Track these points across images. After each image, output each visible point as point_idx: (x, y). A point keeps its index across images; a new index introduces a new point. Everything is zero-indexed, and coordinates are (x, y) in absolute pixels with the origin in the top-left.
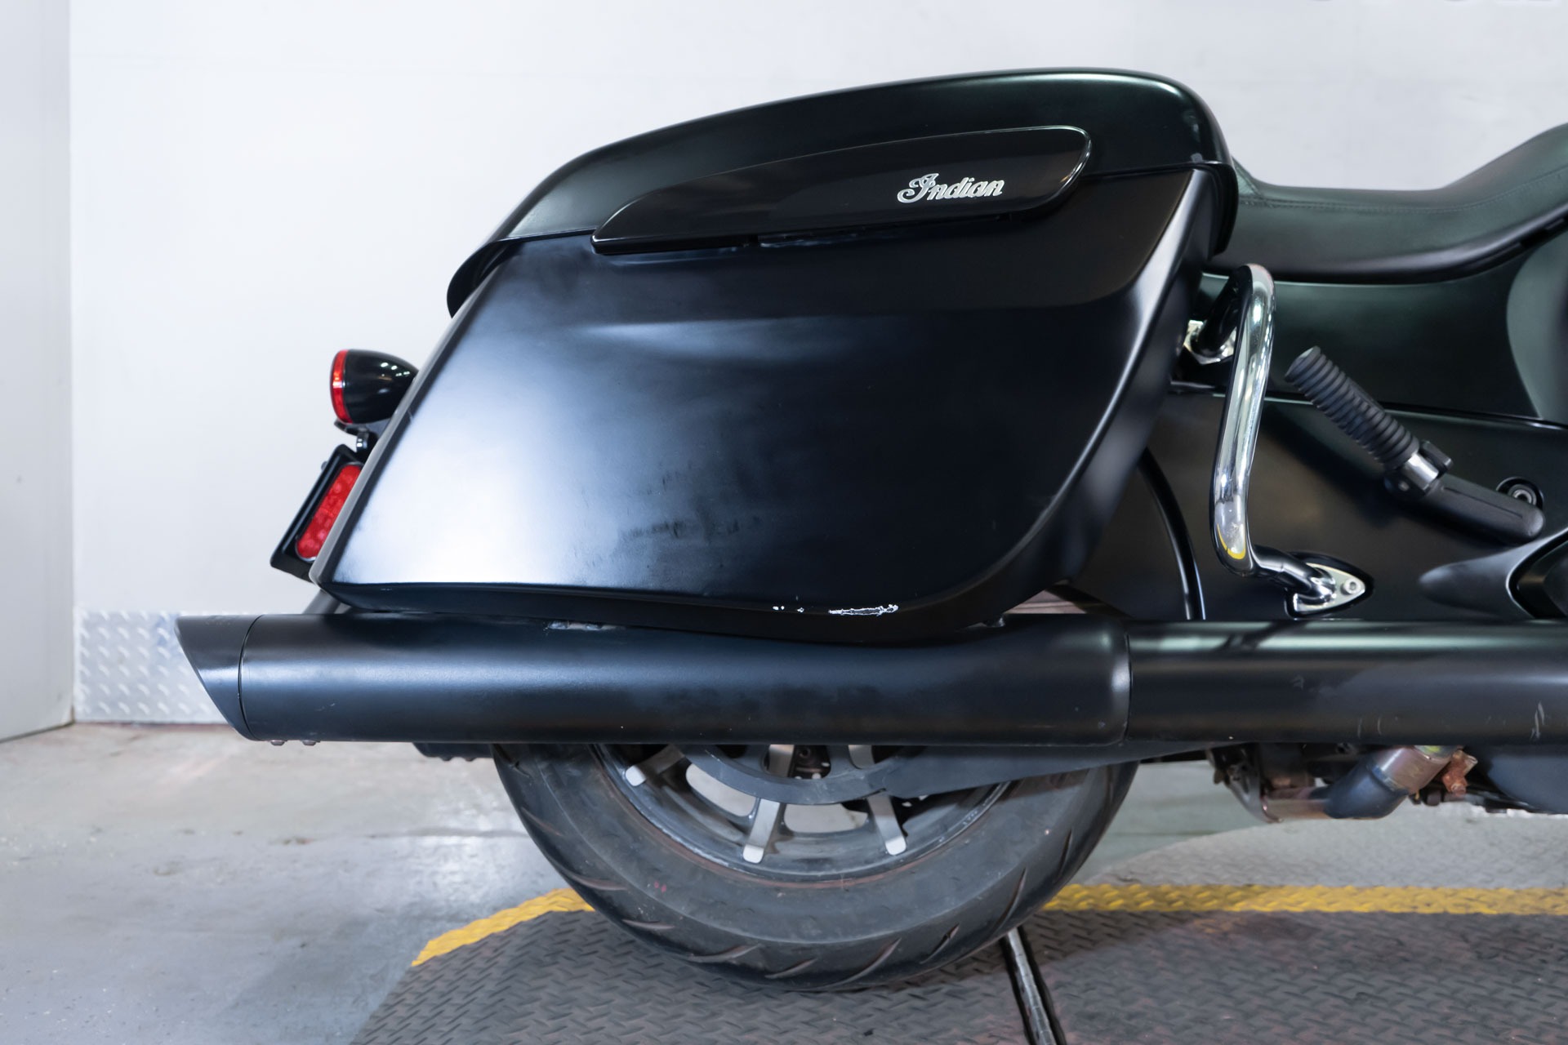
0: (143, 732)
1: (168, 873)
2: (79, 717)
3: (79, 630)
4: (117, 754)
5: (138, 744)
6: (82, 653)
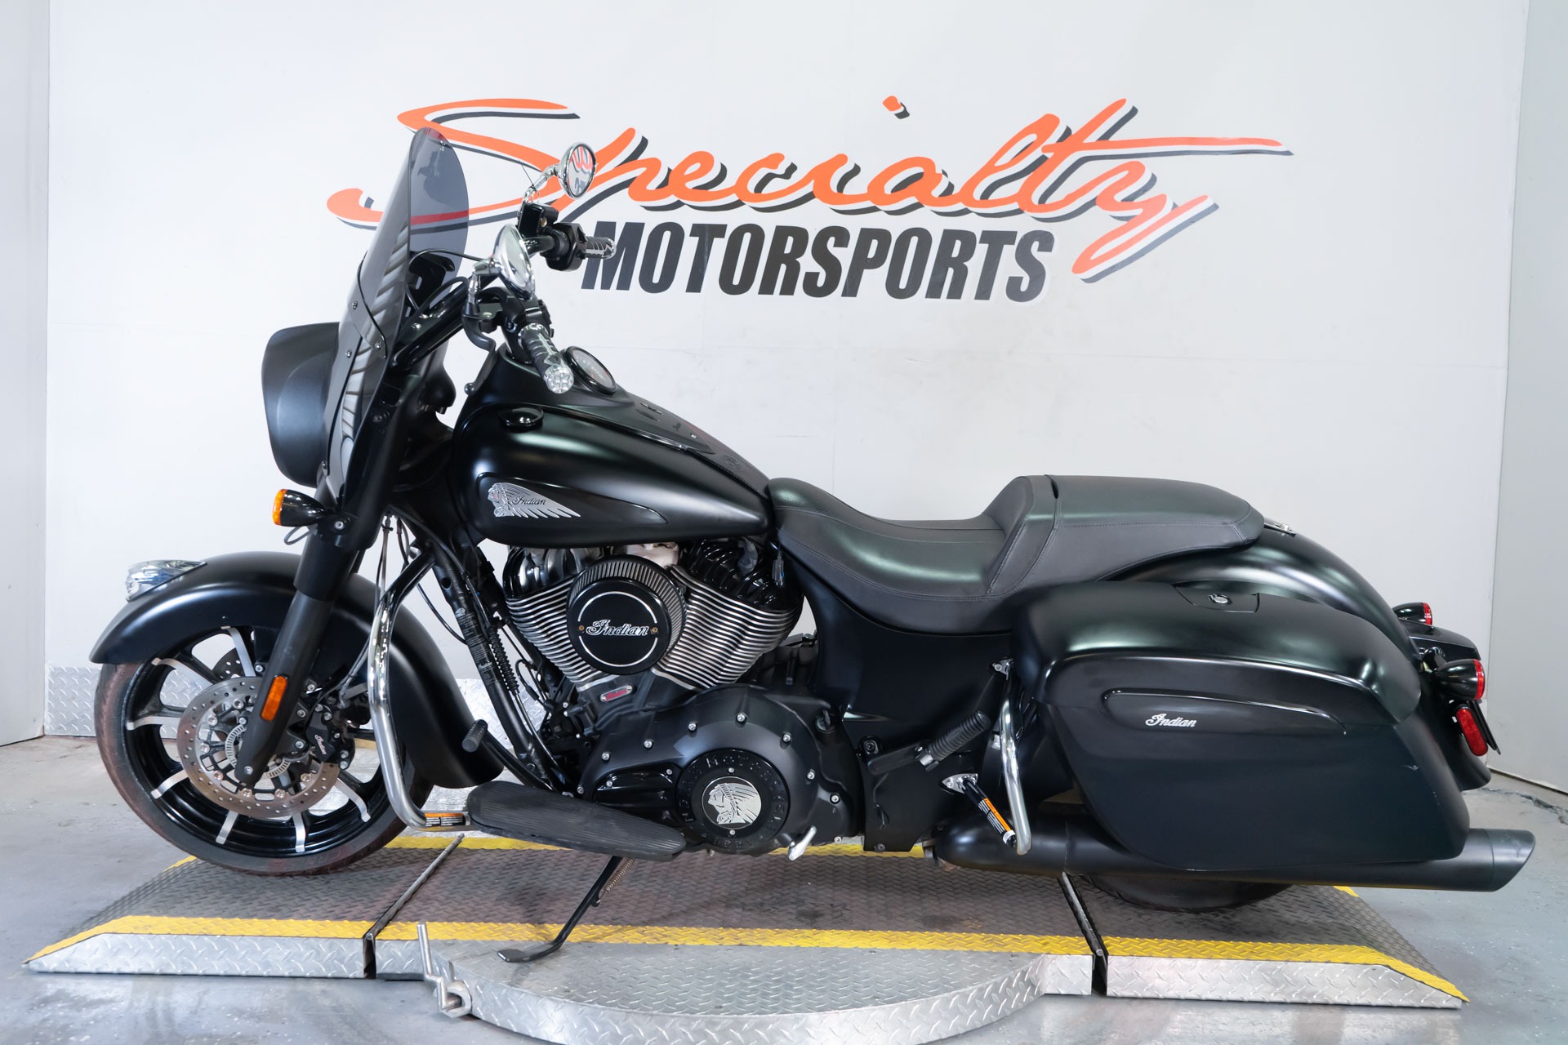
1: (65, 826)
2: (46, 733)
3: (47, 678)
5: (80, 751)
6: (50, 692)
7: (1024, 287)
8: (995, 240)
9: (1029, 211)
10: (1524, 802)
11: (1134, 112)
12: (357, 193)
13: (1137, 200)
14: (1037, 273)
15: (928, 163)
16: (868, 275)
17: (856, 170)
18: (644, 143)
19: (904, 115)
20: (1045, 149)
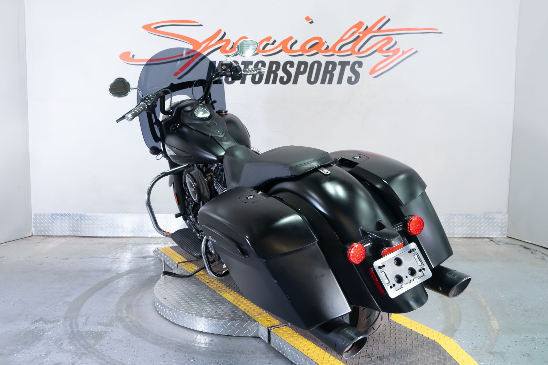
0: (46, 238)
1: (41, 265)
2: (33, 235)
3: (33, 217)
4: (39, 242)
5: (44, 240)
6: (34, 221)
7: (353, 80)
8: (343, 64)
9: (355, 54)
10: (520, 247)
11: (389, 20)
12: (129, 53)
13: (391, 50)
14: (357, 75)
15: (320, 39)
16: (301, 77)
17: (296, 42)
18: (225, 34)
19: (312, 22)
20: (360, 33)
